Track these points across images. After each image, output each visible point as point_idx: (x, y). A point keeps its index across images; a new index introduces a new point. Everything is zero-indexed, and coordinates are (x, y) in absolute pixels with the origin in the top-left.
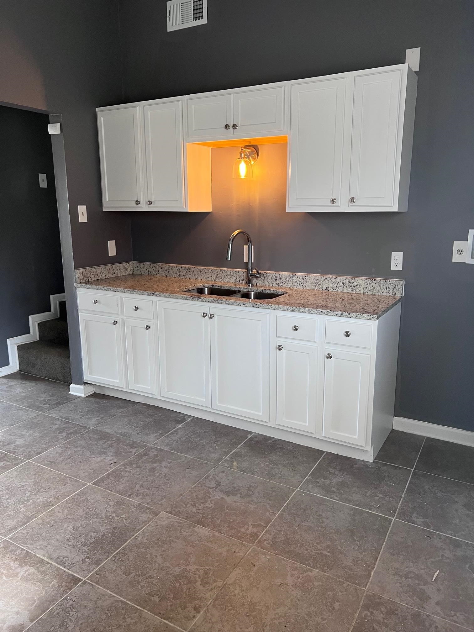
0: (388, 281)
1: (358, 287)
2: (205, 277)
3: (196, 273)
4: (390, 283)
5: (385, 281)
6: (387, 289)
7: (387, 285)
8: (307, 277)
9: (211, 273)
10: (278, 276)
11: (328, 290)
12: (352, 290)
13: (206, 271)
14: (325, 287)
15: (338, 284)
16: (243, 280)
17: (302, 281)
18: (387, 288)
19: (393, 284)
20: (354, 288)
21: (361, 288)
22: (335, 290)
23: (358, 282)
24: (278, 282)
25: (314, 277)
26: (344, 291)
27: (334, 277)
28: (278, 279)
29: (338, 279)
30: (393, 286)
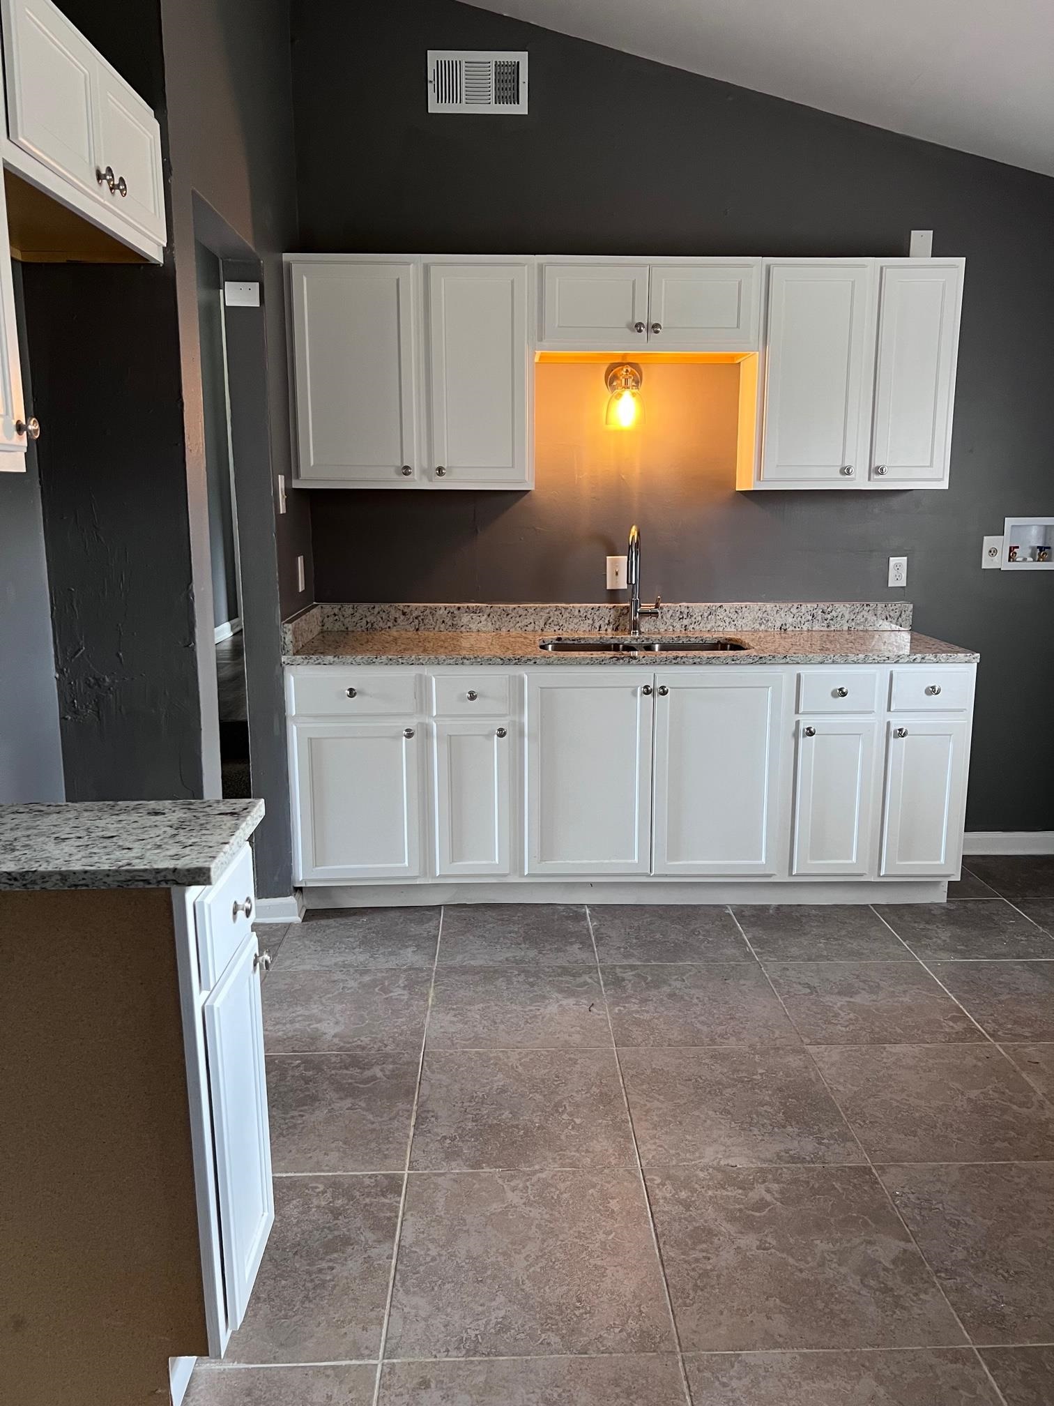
0: (890, 605)
1: (839, 619)
2: (518, 625)
3: (495, 619)
4: (891, 608)
5: (884, 605)
6: (887, 619)
7: (887, 613)
8: (744, 609)
9: (533, 617)
10: (686, 611)
11: (785, 630)
12: (828, 626)
13: (521, 612)
14: (778, 625)
15: (803, 617)
16: (609, 624)
17: (734, 618)
18: (888, 617)
19: (897, 611)
20: (831, 622)
21: (844, 621)
22: (797, 629)
23: (839, 610)
24: (685, 622)
25: (758, 608)
26: (814, 629)
27: (796, 605)
28: (685, 617)
29: (803, 609)
30: (898, 614)
